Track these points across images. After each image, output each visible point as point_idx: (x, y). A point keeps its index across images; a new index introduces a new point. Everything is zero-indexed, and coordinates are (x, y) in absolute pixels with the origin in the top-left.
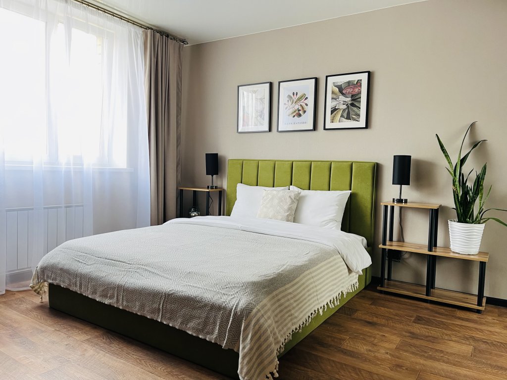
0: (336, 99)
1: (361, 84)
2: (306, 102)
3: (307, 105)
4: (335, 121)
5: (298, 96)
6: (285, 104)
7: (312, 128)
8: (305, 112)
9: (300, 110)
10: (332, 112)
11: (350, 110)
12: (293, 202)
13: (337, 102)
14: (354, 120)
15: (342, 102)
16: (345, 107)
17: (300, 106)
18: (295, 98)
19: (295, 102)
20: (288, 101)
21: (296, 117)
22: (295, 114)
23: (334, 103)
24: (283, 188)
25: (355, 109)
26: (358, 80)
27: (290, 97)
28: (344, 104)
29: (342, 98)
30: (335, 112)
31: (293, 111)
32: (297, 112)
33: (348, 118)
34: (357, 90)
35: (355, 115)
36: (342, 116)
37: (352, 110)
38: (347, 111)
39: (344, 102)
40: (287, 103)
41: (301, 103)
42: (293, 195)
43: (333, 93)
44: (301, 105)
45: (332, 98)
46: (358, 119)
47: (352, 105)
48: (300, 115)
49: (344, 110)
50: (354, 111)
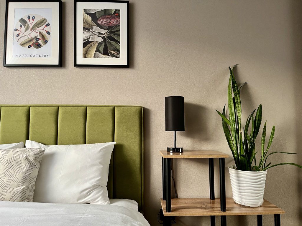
0: (89, 30)
1: (119, 15)
2: (47, 29)
3: (48, 33)
4: (89, 55)
5: (36, 21)
6: (16, 30)
7: (57, 63)
8: (46, 42)
9: (39, 39)
10: (85, 45)
11: (107, 44)
12: (32, 166)
13: (91, 34)
14: (113, 56)
15: (97, 34)
16: (100, 39)
17: (38, 34)
18: (31, 23)
19: (32, 29)
20: (21, 26)
21: (33, 47)
22: (31, 43)
23: (87, 34)
24: (13, 145)
25: (114, 43)
26: (116, 10)
27: (23, 21)
28: (99, 36)
29: (96, 29)
30: (89, 45)
31: (29, 40)
32: (34, 41)
33: (106, 53)
34: (114, 21)
35: (113, 50)
36: (98, 50)
37: (110, 44)
38: (104, 44)
39: (100, 33)
40: (19, 28)
41: (40, 31)
42: (31, 155)
43: (85, 21)
44: (40, 33)
45: (84, 28)
46: (118, 56)
47: (110, 38)
48: (38, 46)
49: (100, 44)
50: (113, 45)
